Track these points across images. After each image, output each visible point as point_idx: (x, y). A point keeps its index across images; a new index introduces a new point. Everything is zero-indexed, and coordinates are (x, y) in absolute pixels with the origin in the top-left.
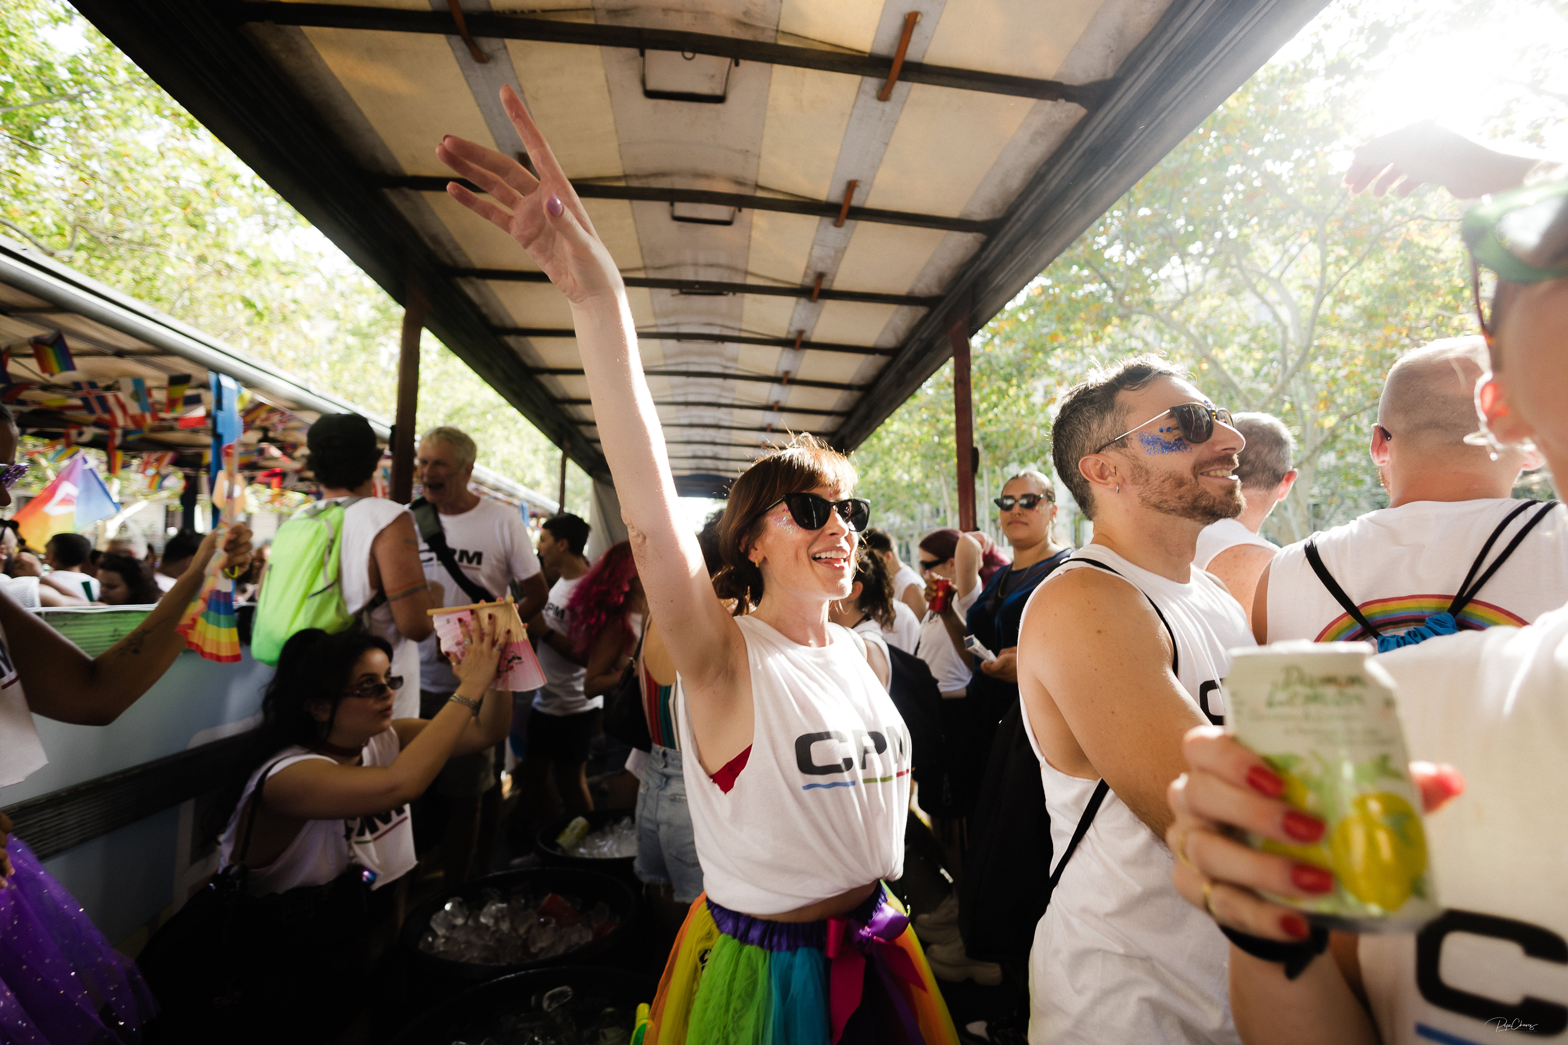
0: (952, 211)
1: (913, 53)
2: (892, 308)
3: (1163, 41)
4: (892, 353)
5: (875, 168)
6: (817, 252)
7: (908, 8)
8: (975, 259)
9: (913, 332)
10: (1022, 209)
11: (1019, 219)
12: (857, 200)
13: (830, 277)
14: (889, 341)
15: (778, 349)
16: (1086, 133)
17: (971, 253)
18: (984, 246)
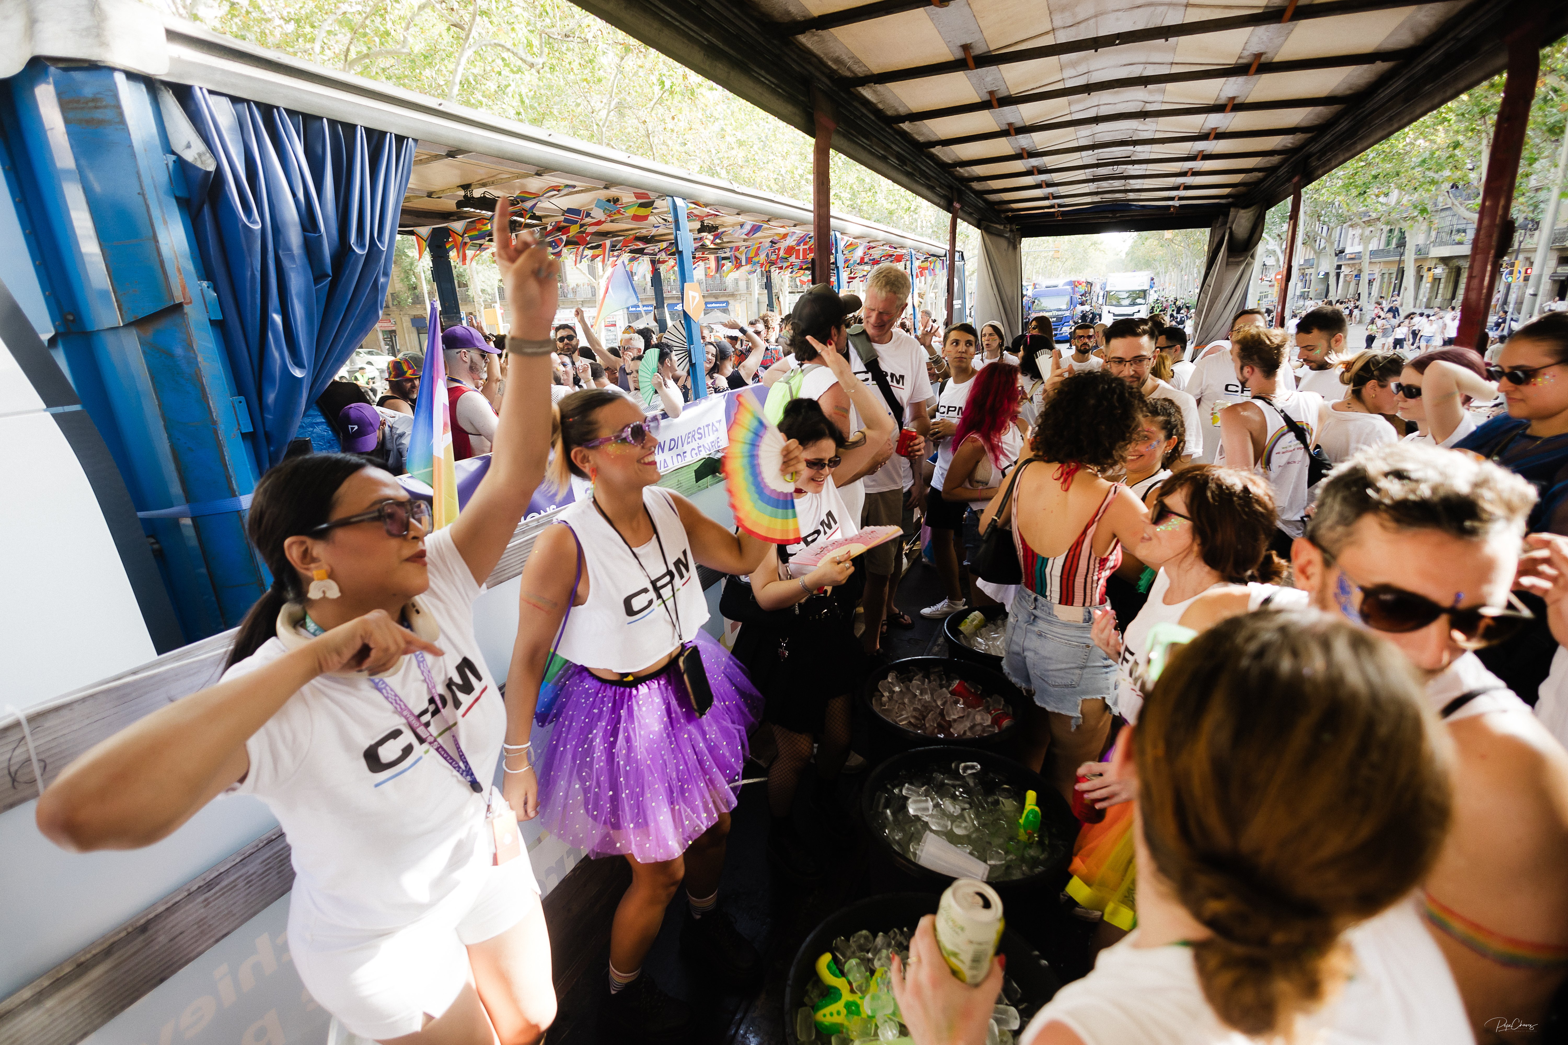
4: (1404, 56)
14: (1399, 43)
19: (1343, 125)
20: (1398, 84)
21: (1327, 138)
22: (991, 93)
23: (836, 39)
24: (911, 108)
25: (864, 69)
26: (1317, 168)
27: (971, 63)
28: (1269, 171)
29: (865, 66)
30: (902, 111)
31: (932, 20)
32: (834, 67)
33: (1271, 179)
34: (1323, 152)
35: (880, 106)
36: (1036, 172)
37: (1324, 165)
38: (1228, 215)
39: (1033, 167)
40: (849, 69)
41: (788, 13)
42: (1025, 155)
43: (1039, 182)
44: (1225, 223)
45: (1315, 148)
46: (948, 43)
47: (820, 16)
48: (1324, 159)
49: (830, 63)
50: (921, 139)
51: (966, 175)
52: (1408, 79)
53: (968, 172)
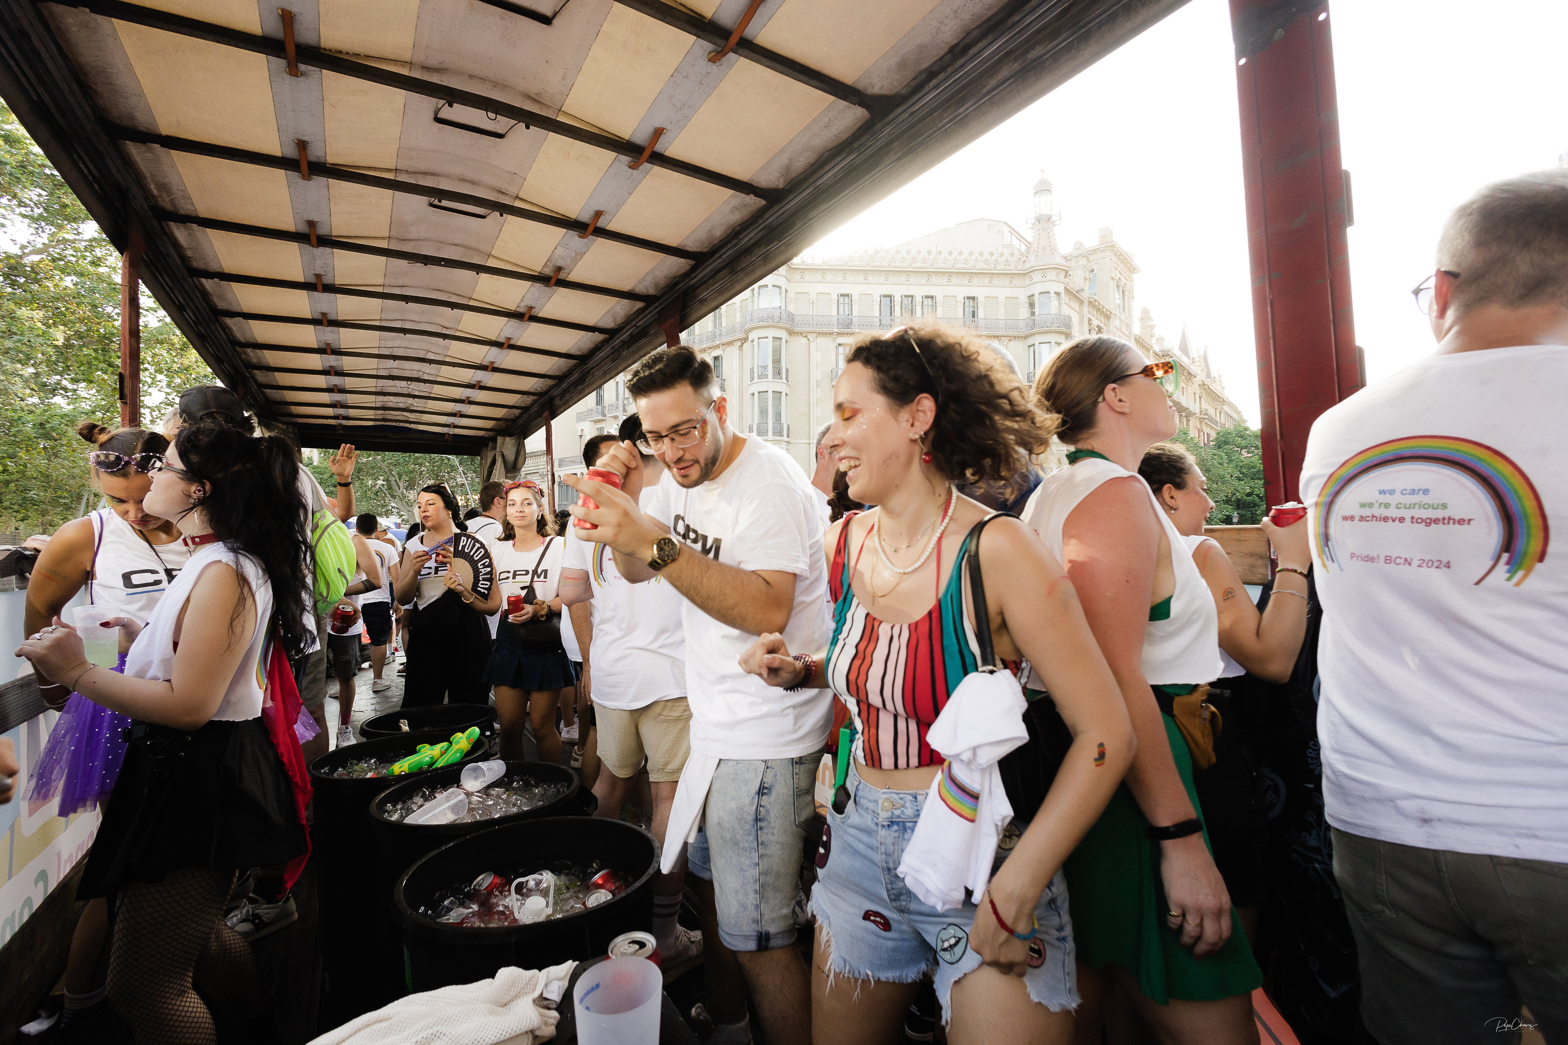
0: (673, 242)
1: (658, 148)
2: (614, 300)
3: (812, 180)
4: (611, 333)
5: (619, 206)
6: (560, 251)
7: (658, 124)
8: (686, 275)
9: (629, 320)
10: (722, 251)
11: (720, 257)
12: (602, 223)
13: (567, 271)
14: (609, 323)
15: (504, 320)
16: (766, 216)
17: (682, 271)
18: (693, 269)
19: (575, 376)
20: (607, 350)
21: (564, 385)
22: (318, 276)
23: (173, 165)
24: (224, 267)
25: (189, 207)
26: (560, 407)
27: (314, 240)
28: (525, 409)
29: (193, 205)
30: (214, 267)
31: (289, 187)
32: (155, 192)
33: (525, 416)
34: (562, 395)
35: (189, 253)
36: (333, 373)
37: (564, 404)
38: (496, 442)
39: (331, 367)
40: (172, 201)
41: (132, 117)
42: (329, 351)
43: (331, 385)
44: (495, 448)
45: (556, 392)
46: (295, 213)
47: (167, 136)
48: (565, 399)
49: (152, 187)
50: (221, 305)
51: (255, 361)
52: (612, 348)
53: (258, 358)
